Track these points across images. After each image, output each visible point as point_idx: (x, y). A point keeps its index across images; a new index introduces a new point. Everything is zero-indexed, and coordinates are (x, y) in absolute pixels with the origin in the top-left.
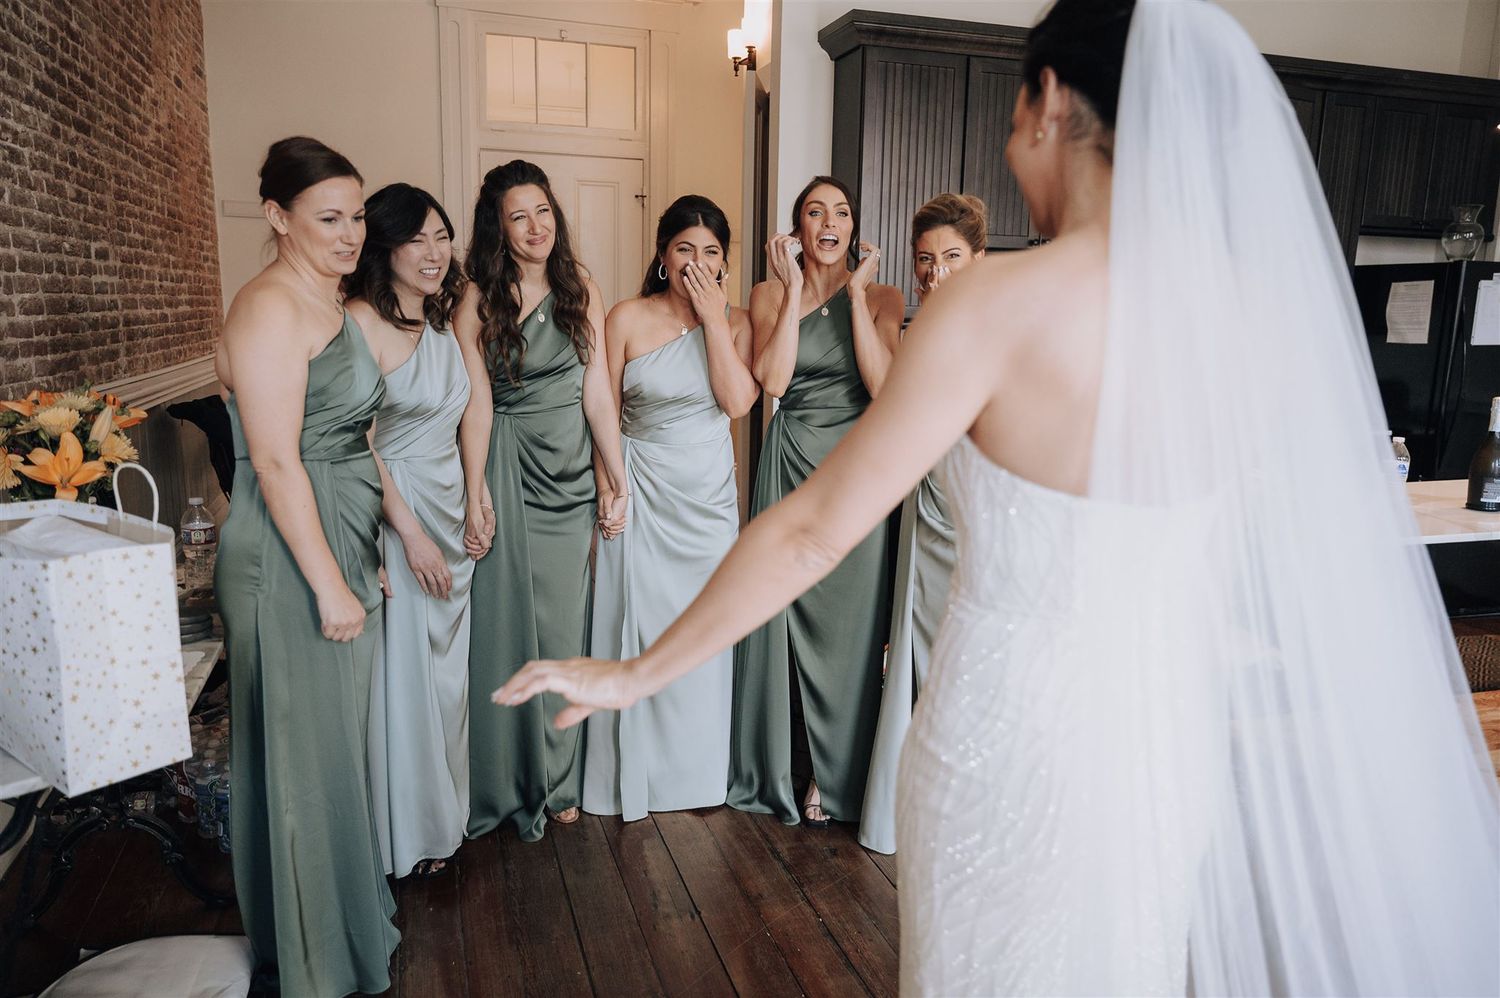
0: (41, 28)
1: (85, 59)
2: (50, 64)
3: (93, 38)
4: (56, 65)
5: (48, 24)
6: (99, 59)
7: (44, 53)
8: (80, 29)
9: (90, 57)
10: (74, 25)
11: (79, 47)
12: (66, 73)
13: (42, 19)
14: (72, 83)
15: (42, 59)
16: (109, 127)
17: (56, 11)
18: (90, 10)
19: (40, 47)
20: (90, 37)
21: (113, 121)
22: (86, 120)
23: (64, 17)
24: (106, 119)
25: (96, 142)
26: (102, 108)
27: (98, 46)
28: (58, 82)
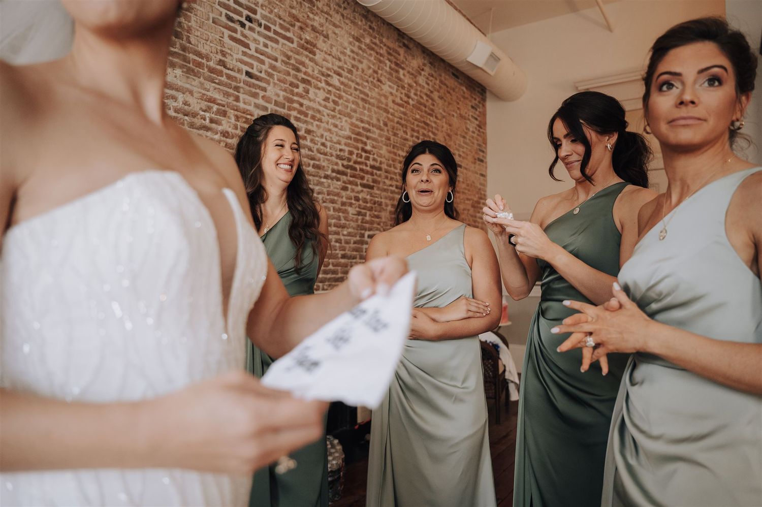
0: (341, 150)
1: (374, 160)
2: (345, 163)
3: (384, 151)
4: (351, 163)
5: (347, 149)
6: (386, 160)
7: (343, 160)
8: (372, 149)
9: (379, 159)
10: (368, 148)
11: (371, 156)
12: (358, 167)
13: (343, 147)
14: (361, 170)
15: (340, 162)
16: (391, 186)
17: (355, 144)
18: (382, 141)
19: (338, 157)
20: (381, 152)
21: (394, 183)
22: (372, 184)
23: (360, 145)
24: (388, 182)
25: (378, 192)
26: (387, 177)
27: (387, 155)
28: (351, 170)
